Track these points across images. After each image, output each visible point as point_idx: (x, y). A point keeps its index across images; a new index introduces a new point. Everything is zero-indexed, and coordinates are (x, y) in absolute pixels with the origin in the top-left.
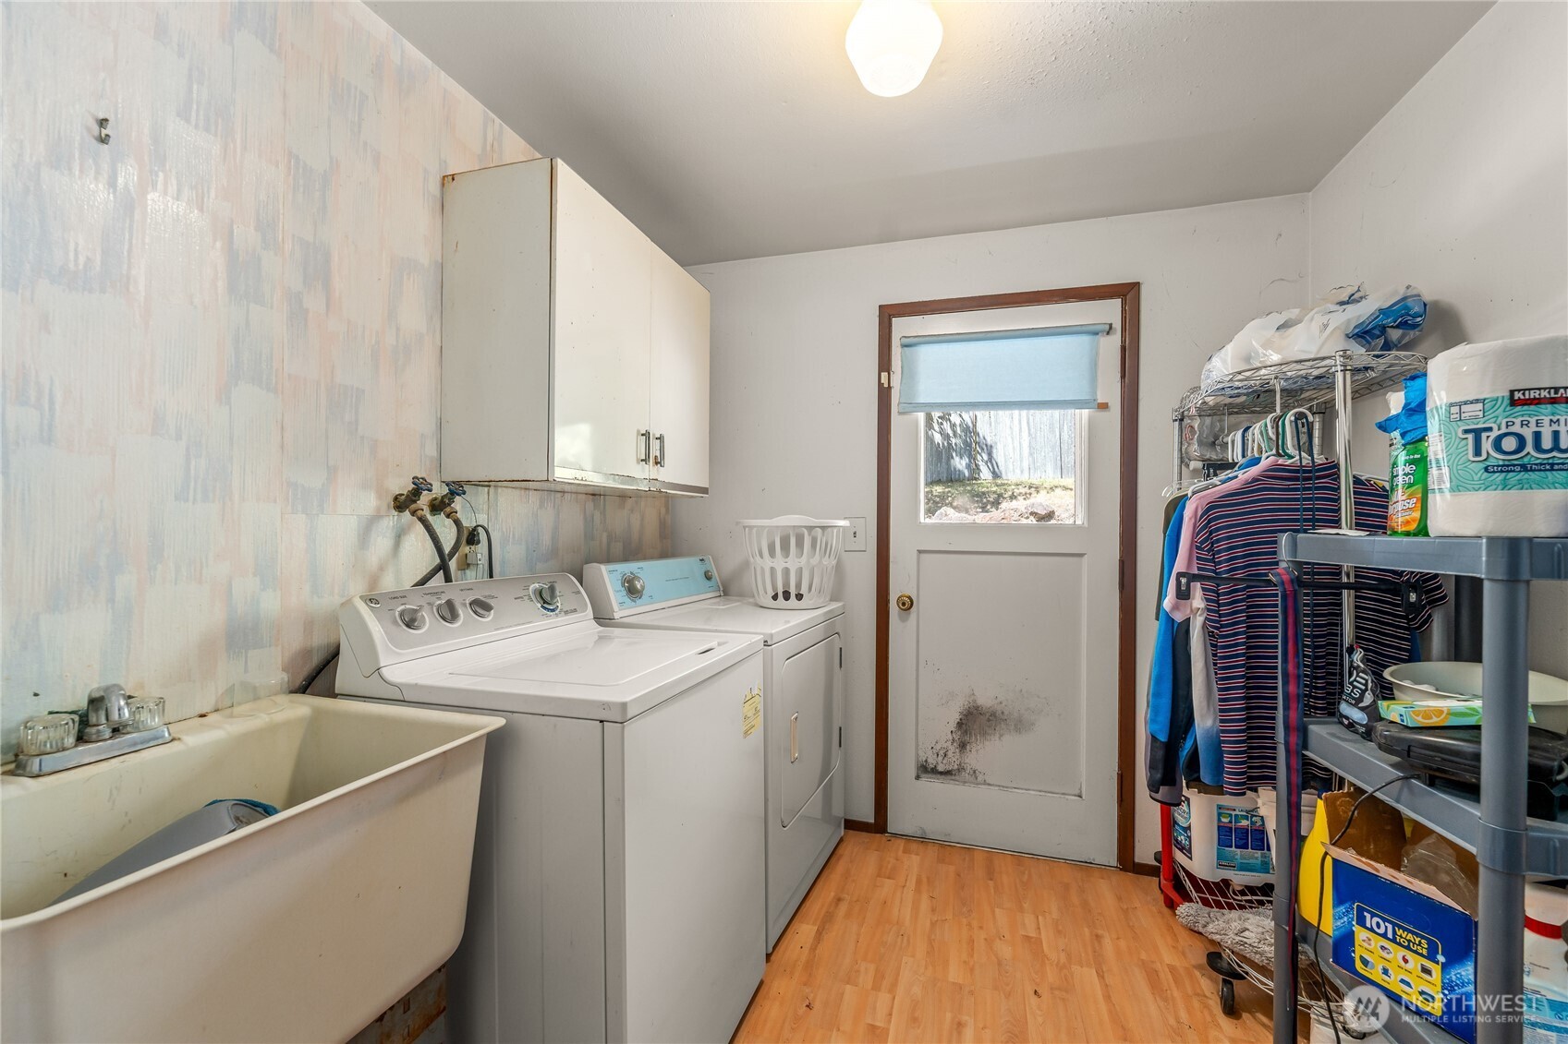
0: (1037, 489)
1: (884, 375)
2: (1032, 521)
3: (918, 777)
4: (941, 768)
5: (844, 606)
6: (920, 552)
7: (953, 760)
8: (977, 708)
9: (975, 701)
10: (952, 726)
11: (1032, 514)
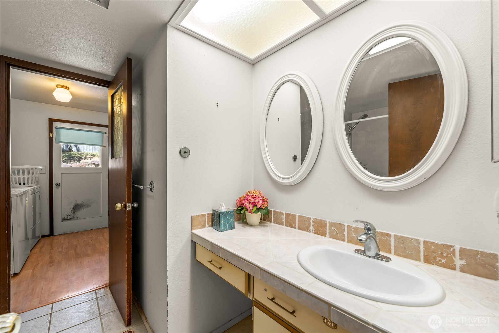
0: (94, 156)
1: (51, 134)
2: (93, 166)
3: (62, 222)
4: (68, 218)
5: (40, 186)
6: (62, 173)
7: (72, 216)
8: (78, 204)
9: (77, 203)
10: (71, 209)
11: (93, 164)
